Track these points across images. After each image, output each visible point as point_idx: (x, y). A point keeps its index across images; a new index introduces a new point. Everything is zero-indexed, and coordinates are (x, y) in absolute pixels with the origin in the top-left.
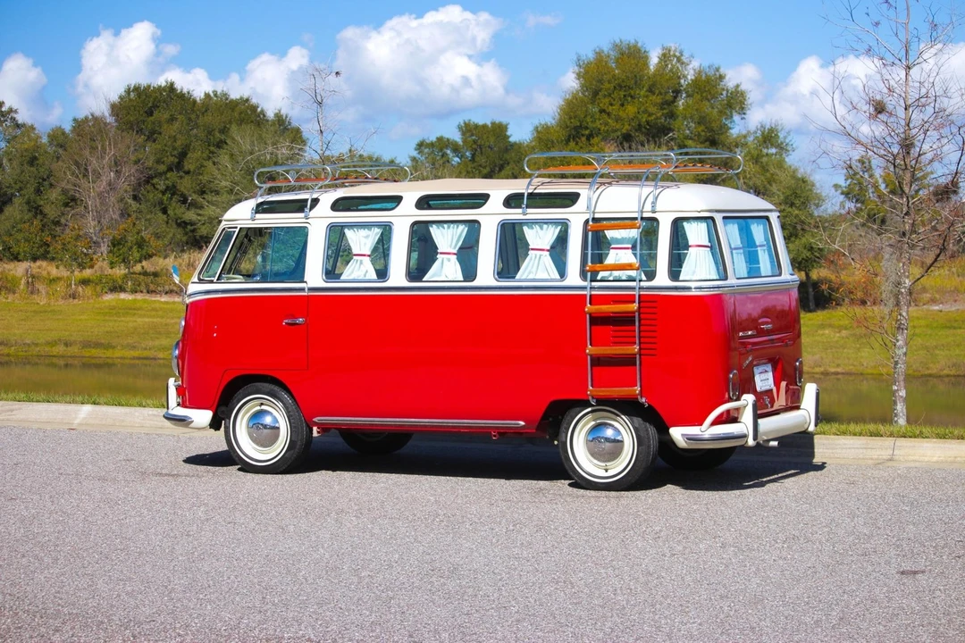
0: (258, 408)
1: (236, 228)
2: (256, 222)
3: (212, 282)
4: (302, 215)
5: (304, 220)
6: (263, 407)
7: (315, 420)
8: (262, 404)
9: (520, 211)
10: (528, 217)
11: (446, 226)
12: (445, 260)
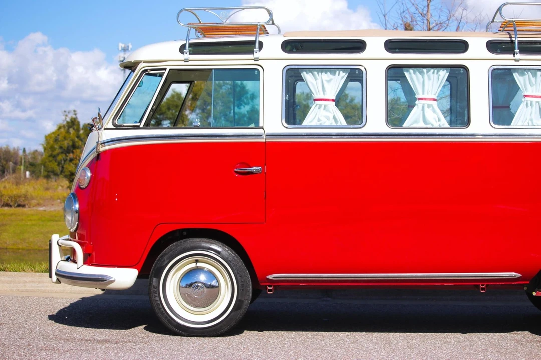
0: (194, 265)
1: (165, 70)
2: (190, 63)
3: (137, 128)
4: (251, 57)
5: (253, 62)
6: (199, 265)
7: (270, 277)
8: (197, 261)
9: (511, 57)
10: (521, 63)
11: (425, 71)
12: (426, 107)
